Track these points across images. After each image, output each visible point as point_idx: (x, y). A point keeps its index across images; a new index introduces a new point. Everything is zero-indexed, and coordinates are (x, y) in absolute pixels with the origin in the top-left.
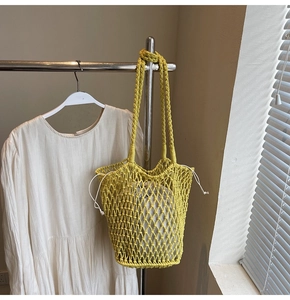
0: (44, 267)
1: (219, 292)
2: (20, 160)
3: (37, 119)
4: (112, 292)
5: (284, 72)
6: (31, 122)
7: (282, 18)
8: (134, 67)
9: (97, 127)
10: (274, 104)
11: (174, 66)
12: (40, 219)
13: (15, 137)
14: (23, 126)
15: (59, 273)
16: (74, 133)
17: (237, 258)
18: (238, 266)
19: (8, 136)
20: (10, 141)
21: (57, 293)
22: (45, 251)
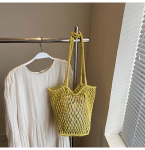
0: (24, 136)
1: (108, 146)
2: (14, 85)
3: (22, 66)
4: (57, 146)
5: (142, 44)
6: (19, 67)
7: (141, 17)
8: (68, 40)
9: (50, 69)
10: (137, 59)
11: (88, 40)
12: (23, 114)
13: (11, 75)
14: (15, 69)
15: (32, 138)
16: (39, 71)
17: (118, 132)
18: (119, 136)
19: (8, 74)
20: (9, 76)
21: (31, 147)
22: (25, 128)
